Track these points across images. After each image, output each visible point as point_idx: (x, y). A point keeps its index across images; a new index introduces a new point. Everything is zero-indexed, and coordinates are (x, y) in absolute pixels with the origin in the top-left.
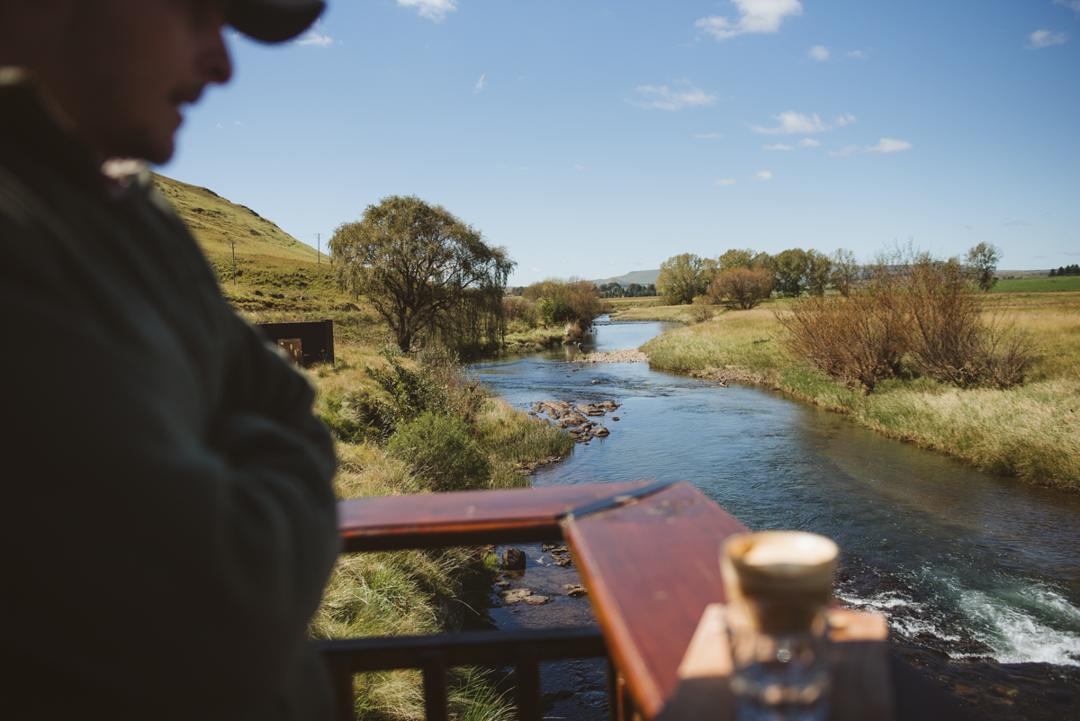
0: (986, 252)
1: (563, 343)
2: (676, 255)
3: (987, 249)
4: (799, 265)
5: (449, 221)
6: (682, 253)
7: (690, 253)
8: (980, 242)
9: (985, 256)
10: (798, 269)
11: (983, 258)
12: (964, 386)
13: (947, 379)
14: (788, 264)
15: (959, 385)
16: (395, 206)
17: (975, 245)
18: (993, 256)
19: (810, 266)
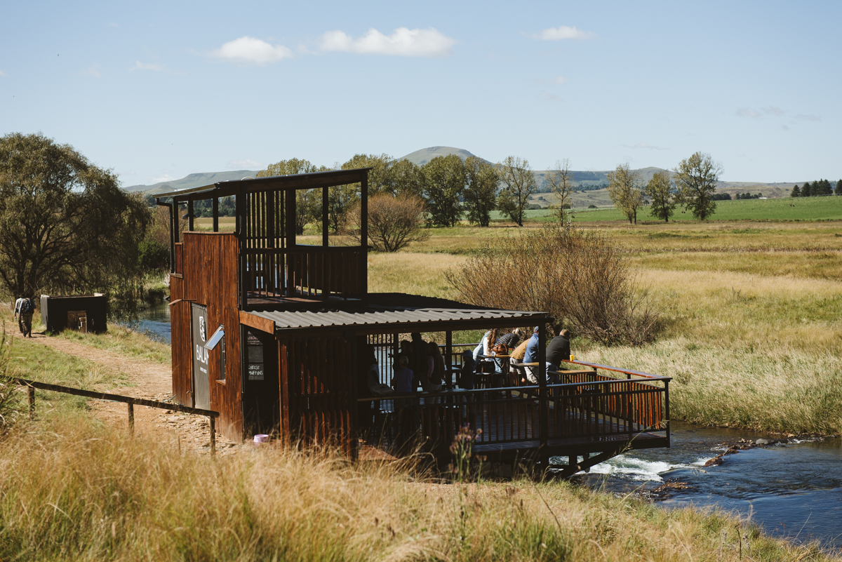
0: (701, 167)
1: (165, 298)
2: (279, 161)
3: (703, 163)
4: (455, 180)
5: (80, 165)
6: (288, 158)
7: (300, 159)
8: (694, 153)
9: (700, 171)
10: (453, 186)
11: (698, 174)
12: (608, 344)
13: (597, 338)
14: (438, 178)
15: (605, 343)
16: (20, 147)
17: (688, 157)
18: (711, 171)
19: (470, 181)
